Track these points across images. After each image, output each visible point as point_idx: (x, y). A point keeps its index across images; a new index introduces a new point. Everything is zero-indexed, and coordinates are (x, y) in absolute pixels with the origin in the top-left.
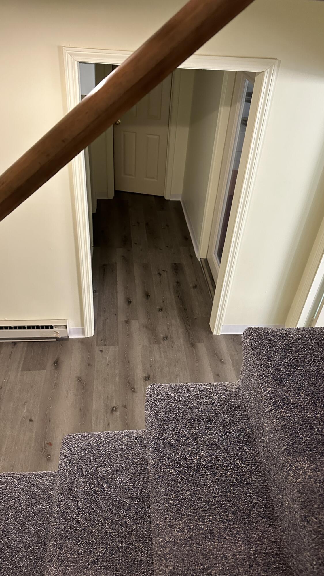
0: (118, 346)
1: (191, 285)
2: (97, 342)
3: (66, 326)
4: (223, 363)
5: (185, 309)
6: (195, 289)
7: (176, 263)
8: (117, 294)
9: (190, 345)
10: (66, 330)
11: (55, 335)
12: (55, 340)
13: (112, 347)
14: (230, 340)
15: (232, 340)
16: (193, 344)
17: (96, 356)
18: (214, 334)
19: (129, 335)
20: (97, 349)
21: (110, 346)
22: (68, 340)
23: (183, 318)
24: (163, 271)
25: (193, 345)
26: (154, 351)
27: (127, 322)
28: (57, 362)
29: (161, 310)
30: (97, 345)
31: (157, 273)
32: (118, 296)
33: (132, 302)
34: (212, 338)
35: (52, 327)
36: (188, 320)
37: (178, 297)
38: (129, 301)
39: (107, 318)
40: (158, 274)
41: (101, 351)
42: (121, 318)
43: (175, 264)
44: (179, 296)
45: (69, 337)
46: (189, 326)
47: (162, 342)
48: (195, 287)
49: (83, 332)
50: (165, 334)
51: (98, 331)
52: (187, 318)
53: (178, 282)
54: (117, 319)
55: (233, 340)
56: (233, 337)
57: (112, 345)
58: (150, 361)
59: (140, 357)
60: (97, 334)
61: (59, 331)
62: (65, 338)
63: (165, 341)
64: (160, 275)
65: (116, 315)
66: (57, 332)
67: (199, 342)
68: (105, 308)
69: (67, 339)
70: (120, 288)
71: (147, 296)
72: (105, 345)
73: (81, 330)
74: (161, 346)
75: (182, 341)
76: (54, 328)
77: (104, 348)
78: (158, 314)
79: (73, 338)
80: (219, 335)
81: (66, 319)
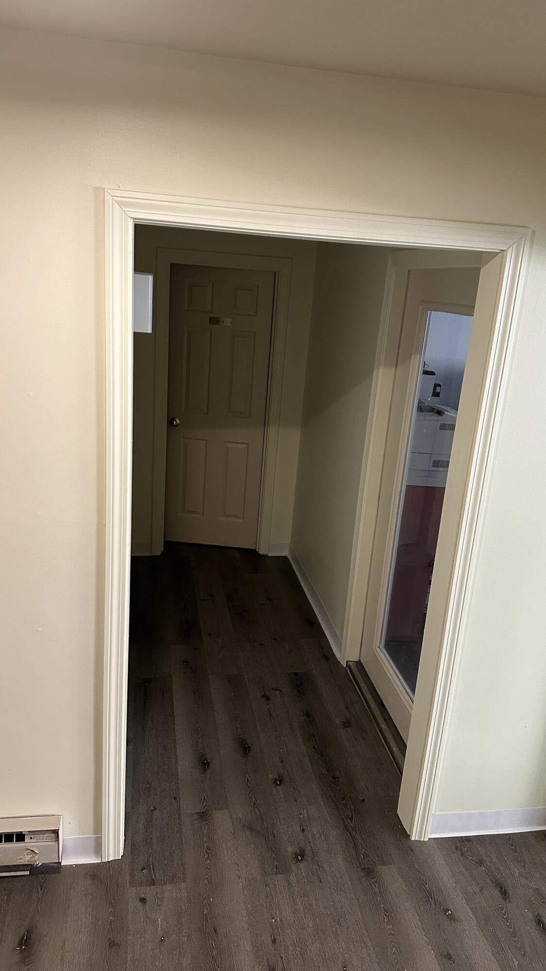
0: (183, 885)
1: (337, 721)
2: (132, 876)
3: (56, 832)
4: (451, 918)
5: (334, 778)
6: (348, 729)
7: (297, 671)
8: (175, 747)
9: (362, 873)
10: (55, 844)
11: (26, 859)
12: (28, 873)
13: (169, 887)
14: (453, 853)
15: (459, 853)
16: (369, 868)
17: (130, 917)
18: (413, 839)
19: (210, 852)
20: (132, 894)
21: (165, 884)
22: (59, 872)
23: (333, 801)
24: (272, 689)
25: (369, 872)
26: (276, 893)
27: (203, 816)
28: (29, 938)
29: (279, 781)
30: (132, 884)
31: (260, 696)
32: (178, 751)
33: (211, 765)
34: (412, 850)
35: (20, 837)
36: (346, 805)
37: (314, 747)
38: (204, 763)
39: (155, 809)
40: (263, 697)
41: (143, 900)
42: (189, 806)
43: (296, 674)
44: (316, 746)
45: (62, 864)
46: (351, 819)
47: (294, 868)
48: (347, 724)
49: (98, 848)
50: (298, 843)
51: (133, 845)
52: (343, 799)
53: (308, 715)
54: (179, 810)
55: (462, 854)
56: (459, 845)
57: (171, 882)
58: (271, 923)
59: (244, 913)
60: (132, 852)
61: (37, 847)
62: (53, 867)
63: (301, 865)
64: (268, 699)
65: (175, 798)
66: (33, 851)
67: (383, 863)
68: (148, 783)
69: (56, 868)
70: (181, 730)
71: (245, 748)
72: (153, 883)
73: (92, 844)
74: (293, 878)
75: (340, 861)
76: (27, 839)
77: (149, 892)
78: (274, 792)
79: (71, 865)
80: (426, 839)
81: (56, 813)
